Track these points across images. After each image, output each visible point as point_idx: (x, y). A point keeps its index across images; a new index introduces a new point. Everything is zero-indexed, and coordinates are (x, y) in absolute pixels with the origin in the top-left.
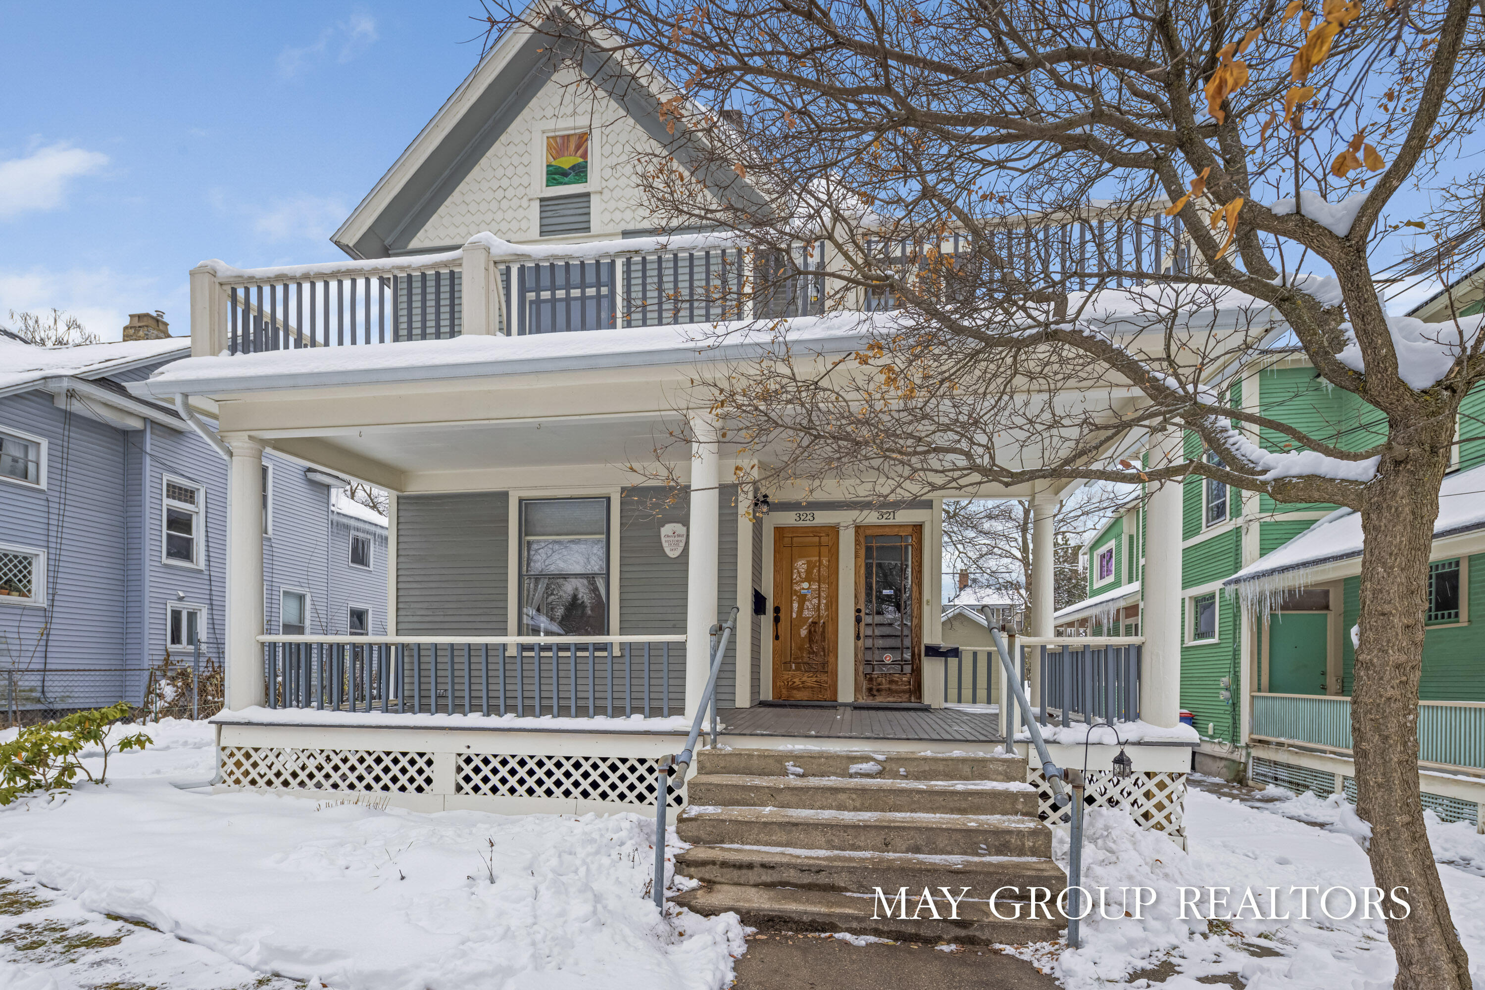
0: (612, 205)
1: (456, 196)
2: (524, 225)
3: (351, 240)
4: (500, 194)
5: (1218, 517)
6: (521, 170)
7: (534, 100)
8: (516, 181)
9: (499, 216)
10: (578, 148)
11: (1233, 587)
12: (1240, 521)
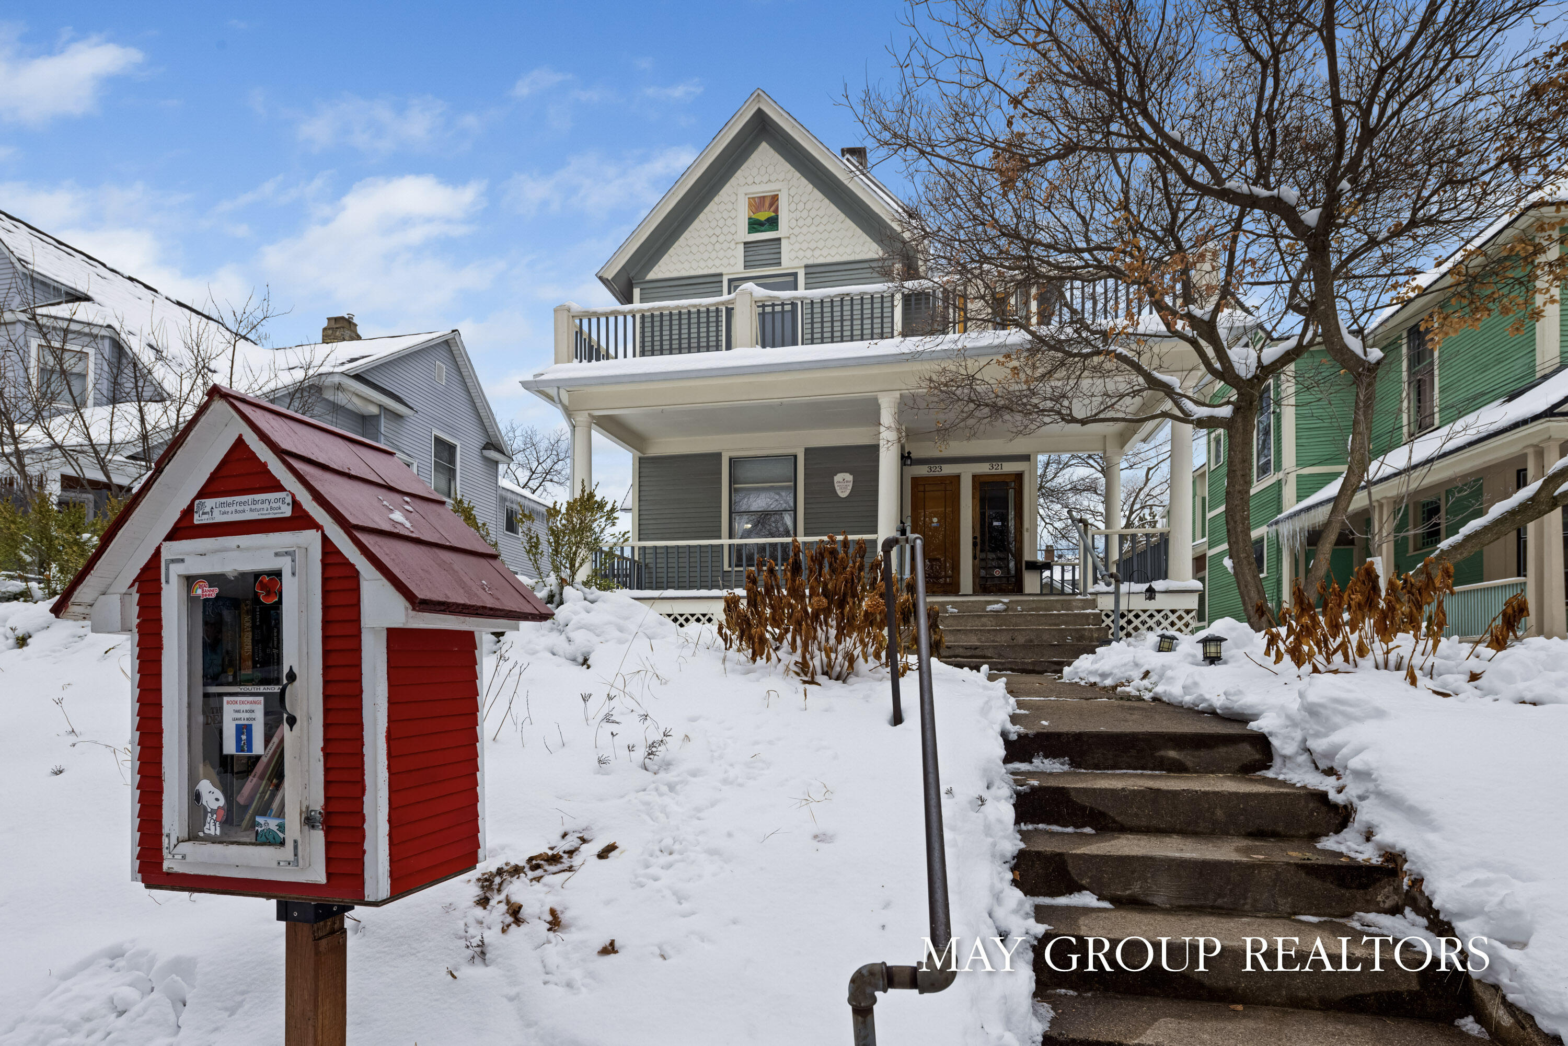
0: (797, 246)
1: (682, 241)
2: (732, 261)
3: (610, 275)
4: (714, 239)
5: (1265, 473)
6: (729, 222)
7: (739, 172)
8: (725, 230)
9: (714, 255)
10: (771, 205)
11: (1274, 527)
12: (1280, 475)
